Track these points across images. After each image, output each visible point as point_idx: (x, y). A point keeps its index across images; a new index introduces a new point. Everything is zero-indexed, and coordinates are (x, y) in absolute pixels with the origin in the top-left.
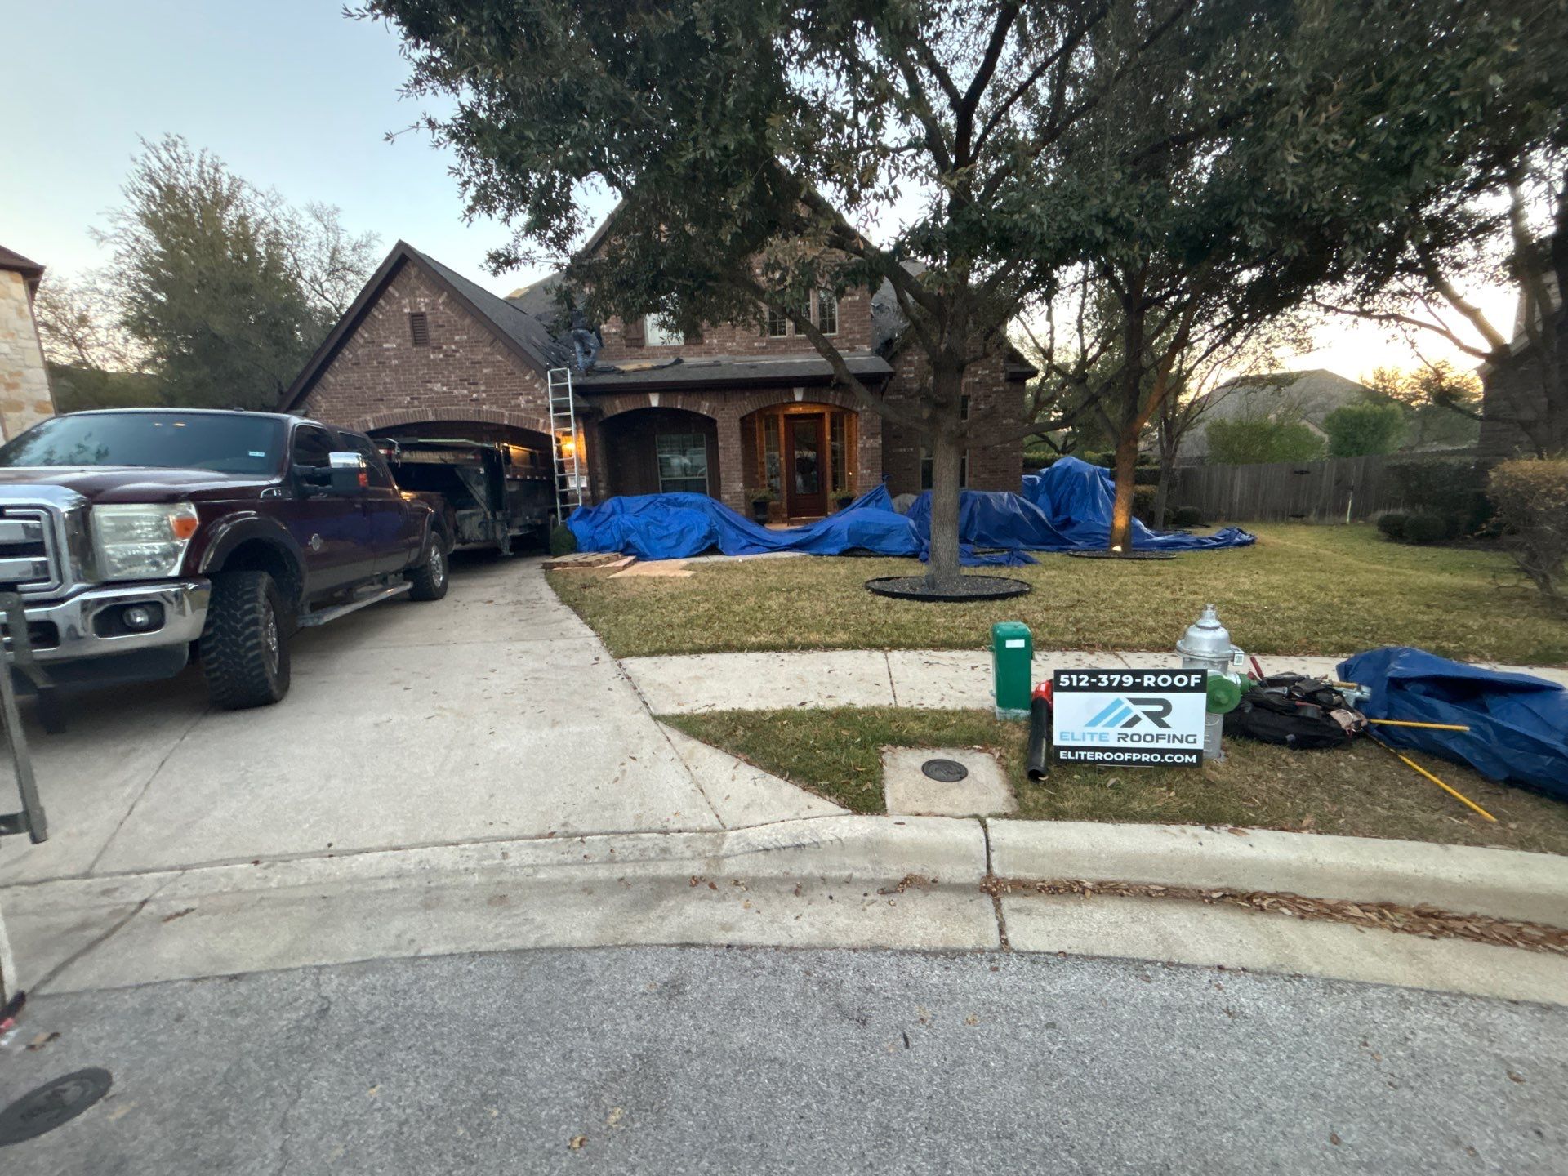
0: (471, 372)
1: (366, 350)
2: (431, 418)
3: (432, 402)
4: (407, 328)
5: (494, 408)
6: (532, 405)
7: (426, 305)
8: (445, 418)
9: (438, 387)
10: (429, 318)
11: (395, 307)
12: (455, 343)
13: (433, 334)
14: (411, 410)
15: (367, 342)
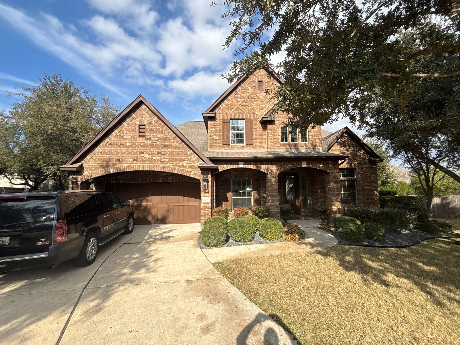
0: (163, 150)
1: (116, 139)
2: (141, 169)
3: (142, 162)
4: (137, 130)
5: (172, 166)
6: (189, 165)
7: (147, 121)
8: (147, 169)
9: (146, 156)
10: (147, 127)
11: (133, 122)
12: (158, 137)
13: (148, 133)
14: (132, 165)
15: (117, 135)
